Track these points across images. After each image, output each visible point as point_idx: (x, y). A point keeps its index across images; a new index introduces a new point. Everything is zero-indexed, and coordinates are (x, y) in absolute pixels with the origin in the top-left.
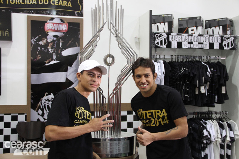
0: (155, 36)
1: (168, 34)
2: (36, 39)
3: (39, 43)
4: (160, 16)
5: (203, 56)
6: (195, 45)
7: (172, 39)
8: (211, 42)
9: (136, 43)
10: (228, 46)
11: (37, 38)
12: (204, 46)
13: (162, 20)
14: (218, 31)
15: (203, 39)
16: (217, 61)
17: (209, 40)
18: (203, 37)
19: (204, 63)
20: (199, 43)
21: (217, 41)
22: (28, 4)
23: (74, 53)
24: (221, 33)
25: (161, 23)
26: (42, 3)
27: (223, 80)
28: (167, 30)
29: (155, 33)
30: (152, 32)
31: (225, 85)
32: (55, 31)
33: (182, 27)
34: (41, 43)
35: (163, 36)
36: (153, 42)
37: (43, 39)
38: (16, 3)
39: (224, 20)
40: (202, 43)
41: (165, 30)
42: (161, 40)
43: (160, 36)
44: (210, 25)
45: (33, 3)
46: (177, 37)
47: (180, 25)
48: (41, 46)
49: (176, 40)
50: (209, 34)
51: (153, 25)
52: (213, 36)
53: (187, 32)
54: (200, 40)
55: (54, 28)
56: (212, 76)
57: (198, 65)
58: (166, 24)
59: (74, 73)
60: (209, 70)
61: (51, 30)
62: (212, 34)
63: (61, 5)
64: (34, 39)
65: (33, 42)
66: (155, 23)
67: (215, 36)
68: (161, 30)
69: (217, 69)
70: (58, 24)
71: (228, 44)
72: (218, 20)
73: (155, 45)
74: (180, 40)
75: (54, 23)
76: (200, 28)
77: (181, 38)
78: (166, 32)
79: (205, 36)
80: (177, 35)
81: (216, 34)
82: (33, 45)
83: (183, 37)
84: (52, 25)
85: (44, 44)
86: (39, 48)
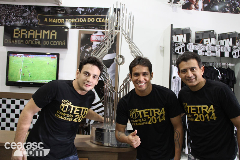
0: (175, 45)
1: (186, 44)
2: (84, 48)
3: (86, 50)
4: (179, 29)
5: (216, 63)
6: (209, 53)
7: (189, 48)
8: (222, 51)
9: (161, 51)
10: (237, 55)
11: (85, 46)
12: (216, 54)
13: (181, 32)
14: (228, 42)
15: (215, 49)
16: (227, 67)
17: (220, 50)
18: (215, 47)
19: (216, 68)
20: (212, 52)
21: (228, 51)
22: (80, 22)
23: (112, 58)
24: (231, 44)
25: (181, 35)
26: (90, 21)
27: (232, 83)
28: (185, 41)
29: (175, 43)
30: (172, 42)
31: (233, 87)
32: (98, 41)
33: (198, 39)
34: (87, 50)
35: (182, 45)
36: (173, 49)
37: (89, 47)
38: (72, 22)
39: (234, 34)
40: (215, 52)
41: (183, 41)
42: (180, 48)
43: (179, 45)
44: (222, 37)
45: (84, 21)
46: (193, 46)
47: (197, 37)
48: (87, 52)
49: (193, 48)
50: (221, 44)
51: (174, 36)
52: (224, 46)
53: (202, 43)
54: (213, 49)
55: (97, 39)
56: (222, 80)
57: (211, 70)
58: (185, 35)
59: (111, 73)
60: (220, 74)
61: (95, 40)
62: (223, 44)
63: (103, 22)
64: (83, 47)
65: (82, 50)
66: (176, 35)
67: (225, 46)
68: (180, 41)
69: (226, 74)
70: (101, 36)
71: (237, 53)
72: (228, 33)
73: (175, 52)
74: (195, 49)
75: (97, 36)
76: (213, 39)
77: (197, 48)
78: (184, 42)
79: (217, 46)
80: (194, 44)
81: (227, 45)
82: (82, 52)
83: (198, 46)
84: (96, 36)
85: (90, 50)
86: (86, 54)
